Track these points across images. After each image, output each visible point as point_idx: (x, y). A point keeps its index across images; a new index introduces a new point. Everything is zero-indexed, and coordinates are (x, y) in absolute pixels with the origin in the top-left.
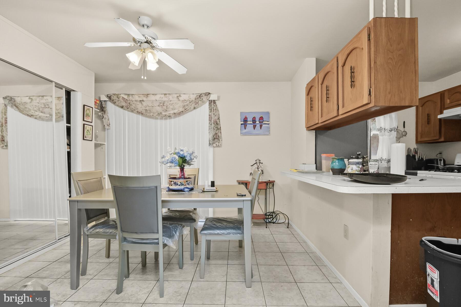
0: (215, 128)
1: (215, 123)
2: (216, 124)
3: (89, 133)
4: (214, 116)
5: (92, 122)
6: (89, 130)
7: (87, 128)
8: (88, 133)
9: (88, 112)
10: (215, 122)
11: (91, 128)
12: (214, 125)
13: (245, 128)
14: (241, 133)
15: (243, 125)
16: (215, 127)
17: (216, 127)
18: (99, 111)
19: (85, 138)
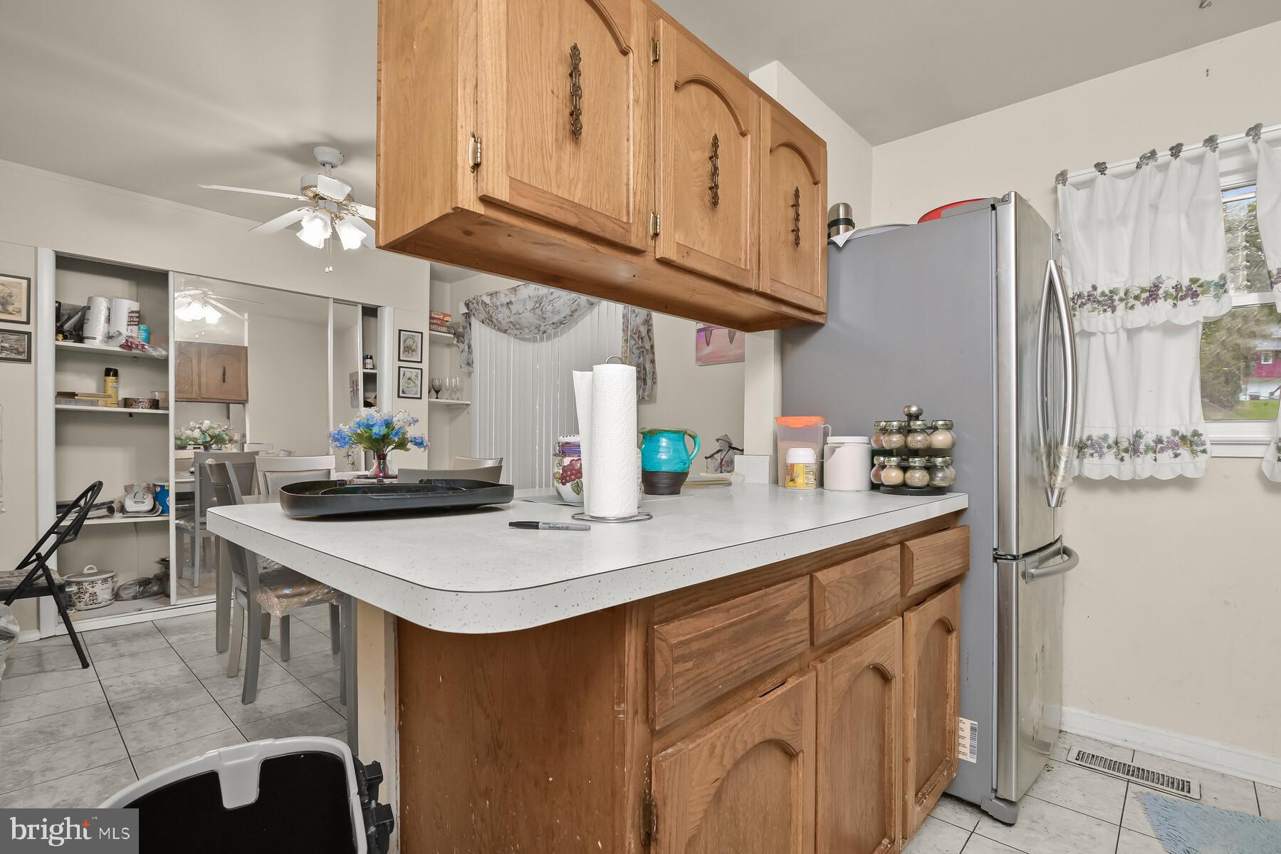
0: (634, 350)
1: (636, 337)
2: (638, 337)
3: (412, 384)
4: (634, 316)
5: (421, 362)
6: (413, 377)
7: (408, 375)
8: (409, 384)
9: (409, 342)
10: (635, 334)
11: (417, 373)
12: (633, 342)
13: (708, 339)
14: (698, 359)
15: (703, 333)
16: (636, 347)
17: (638, 348)
18: (452, 336)
19: (401, 395)
